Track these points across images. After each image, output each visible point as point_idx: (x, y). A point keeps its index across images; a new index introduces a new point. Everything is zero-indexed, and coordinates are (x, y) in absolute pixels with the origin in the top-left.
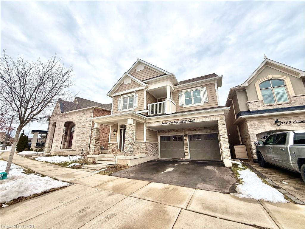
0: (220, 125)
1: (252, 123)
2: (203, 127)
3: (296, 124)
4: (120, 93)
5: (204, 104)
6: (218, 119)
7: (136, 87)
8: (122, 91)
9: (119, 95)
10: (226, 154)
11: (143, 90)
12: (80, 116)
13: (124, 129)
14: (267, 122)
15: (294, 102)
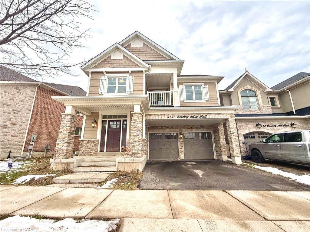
0: (231, 123)
1: (241, 124)
2: (199, 126)
3: (269, 127)
4: (104, 70)
5: (205, 101)
6: (229, 117)
7: (132, 66)
8: (107, 67)
9: (102, 72)
10: (237, 152)
11: (142, 72)
12: (9, 94)
13: (108, 120)
14: (251, 125)
15: (262, 110)
